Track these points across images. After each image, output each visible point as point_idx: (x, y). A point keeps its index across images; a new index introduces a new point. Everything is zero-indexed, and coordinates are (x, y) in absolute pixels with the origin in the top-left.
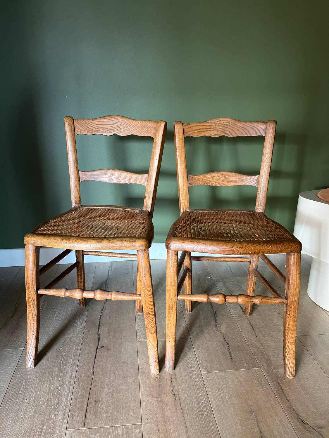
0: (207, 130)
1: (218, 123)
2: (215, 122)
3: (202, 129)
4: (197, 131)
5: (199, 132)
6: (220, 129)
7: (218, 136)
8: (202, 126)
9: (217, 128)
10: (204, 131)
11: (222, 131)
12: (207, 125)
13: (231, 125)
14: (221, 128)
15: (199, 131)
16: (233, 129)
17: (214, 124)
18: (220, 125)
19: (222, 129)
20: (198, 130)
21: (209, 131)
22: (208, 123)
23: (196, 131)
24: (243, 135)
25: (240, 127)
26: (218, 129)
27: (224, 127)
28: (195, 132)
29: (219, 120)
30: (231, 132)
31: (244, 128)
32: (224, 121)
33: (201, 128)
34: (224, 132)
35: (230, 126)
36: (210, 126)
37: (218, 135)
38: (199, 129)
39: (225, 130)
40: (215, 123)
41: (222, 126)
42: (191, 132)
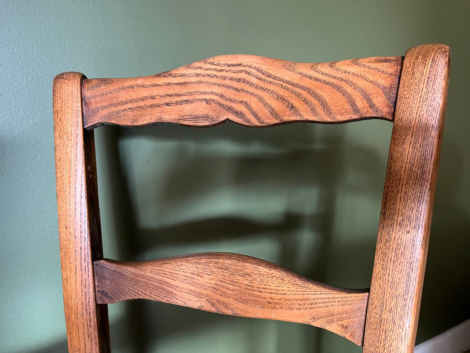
0: (168, 100)
1: (209, 75)
2: (199, 71)
3: (153, 98)
4: (134, 105)
5: (142, 107)
6: (216, 98)
7: (207, 123)
8: (154, 88)
9: (205, 93)
10: (158, 106)
11: (220, 105)
12: (169, 84)
13: (254, 80)
14: (217, 94)
15: (141, 104)
16: (260, 93)
17: (193, 79)
18: (214, 80)
19: (222, 96)
20: (136, 101)
21: (177, 103)
22: (175, 76)
23: (129, 106)
24: (298, 118)
25: (288, 86)
26: (208, 97)
27: (229, 87)
28: (125, 110)
29: (213, 64)
30: (253, 105)
31: (303, 88)
32: (229, 66)
33: (146, 93)
34: (230, 109)
35: (252, 85)
36: (178, 87)
37: (206, 117)
38: (142, 99)
39: (231, 100)
40: (198, 75)
41: (224, 86)
42: (113, 109)
